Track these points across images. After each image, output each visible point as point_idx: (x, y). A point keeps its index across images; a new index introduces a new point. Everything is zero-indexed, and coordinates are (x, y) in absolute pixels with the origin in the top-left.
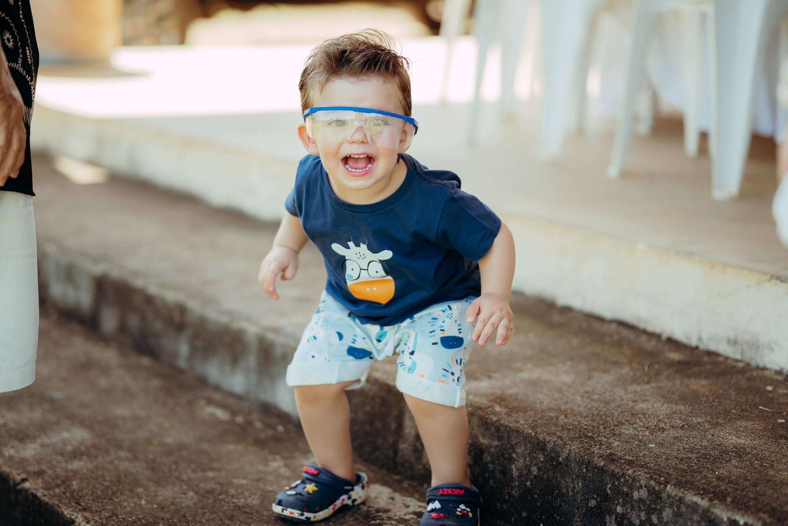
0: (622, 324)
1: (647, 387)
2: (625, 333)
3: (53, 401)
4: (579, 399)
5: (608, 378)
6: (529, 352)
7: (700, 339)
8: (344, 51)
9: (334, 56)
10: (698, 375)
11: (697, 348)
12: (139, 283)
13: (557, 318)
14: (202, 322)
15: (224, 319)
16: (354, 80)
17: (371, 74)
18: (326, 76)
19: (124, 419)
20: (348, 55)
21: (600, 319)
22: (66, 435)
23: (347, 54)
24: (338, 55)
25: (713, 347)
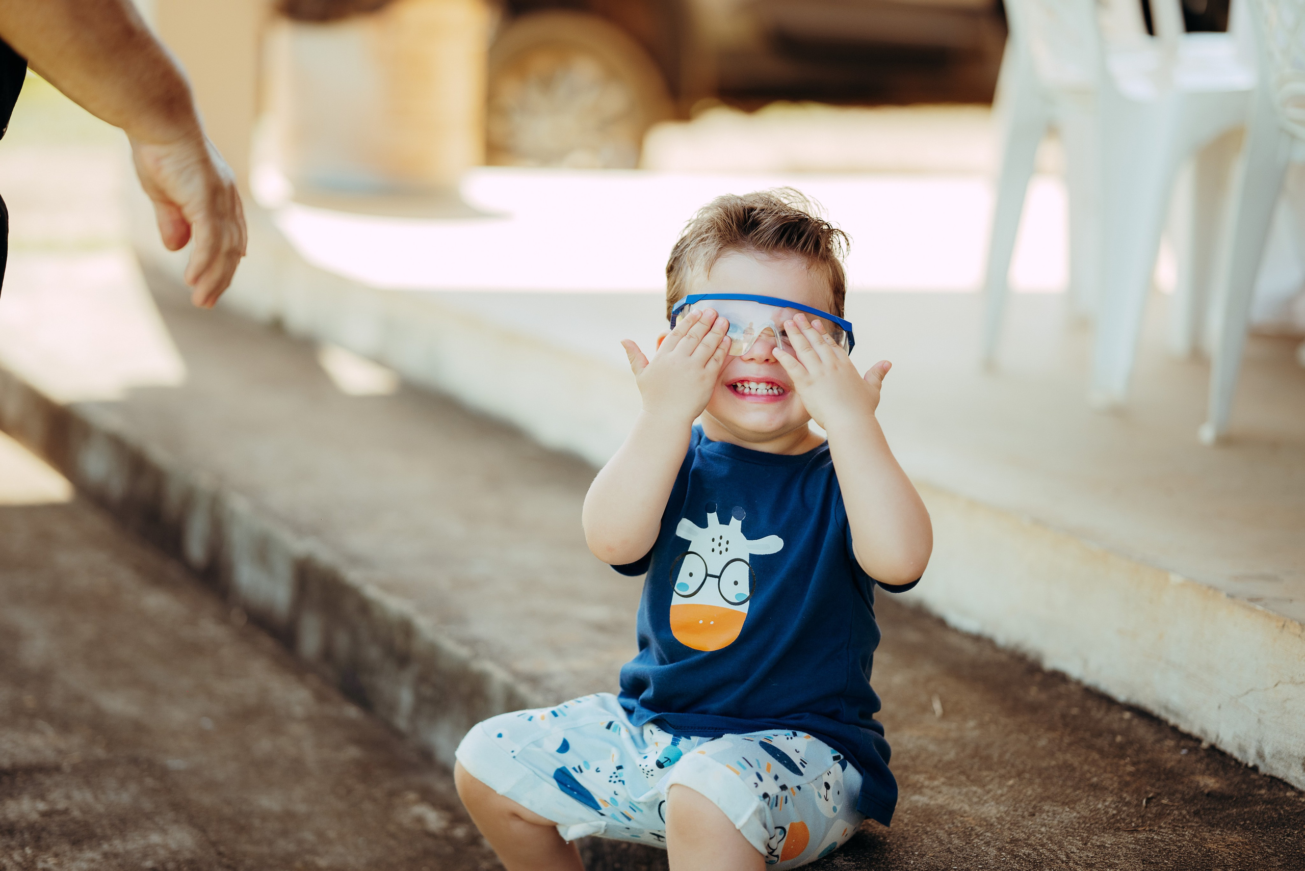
0: (1141, 713)
1: (1128, 838)
2: (1142, 731)
3: (163, 774)
4: (993, 852)
5: (1068, 815)
6: (951, 755)
7: (1260, 755)
8: (752, 209)
9: (735, 213)
10: (1231, 824)
11: (1255, 769)
12: (353, 576)
13: (1034, 693)
14: (434, 652)
15: (463, 652)
16: (763, 256)
17: (791, 251)
18: (719, 246)
19: (265, 816)
20: (758, 214)
21: (1107, 701)
22: (155, 838)
23: (756, 212)
24: (742, 212)
25: (1279, 771)
